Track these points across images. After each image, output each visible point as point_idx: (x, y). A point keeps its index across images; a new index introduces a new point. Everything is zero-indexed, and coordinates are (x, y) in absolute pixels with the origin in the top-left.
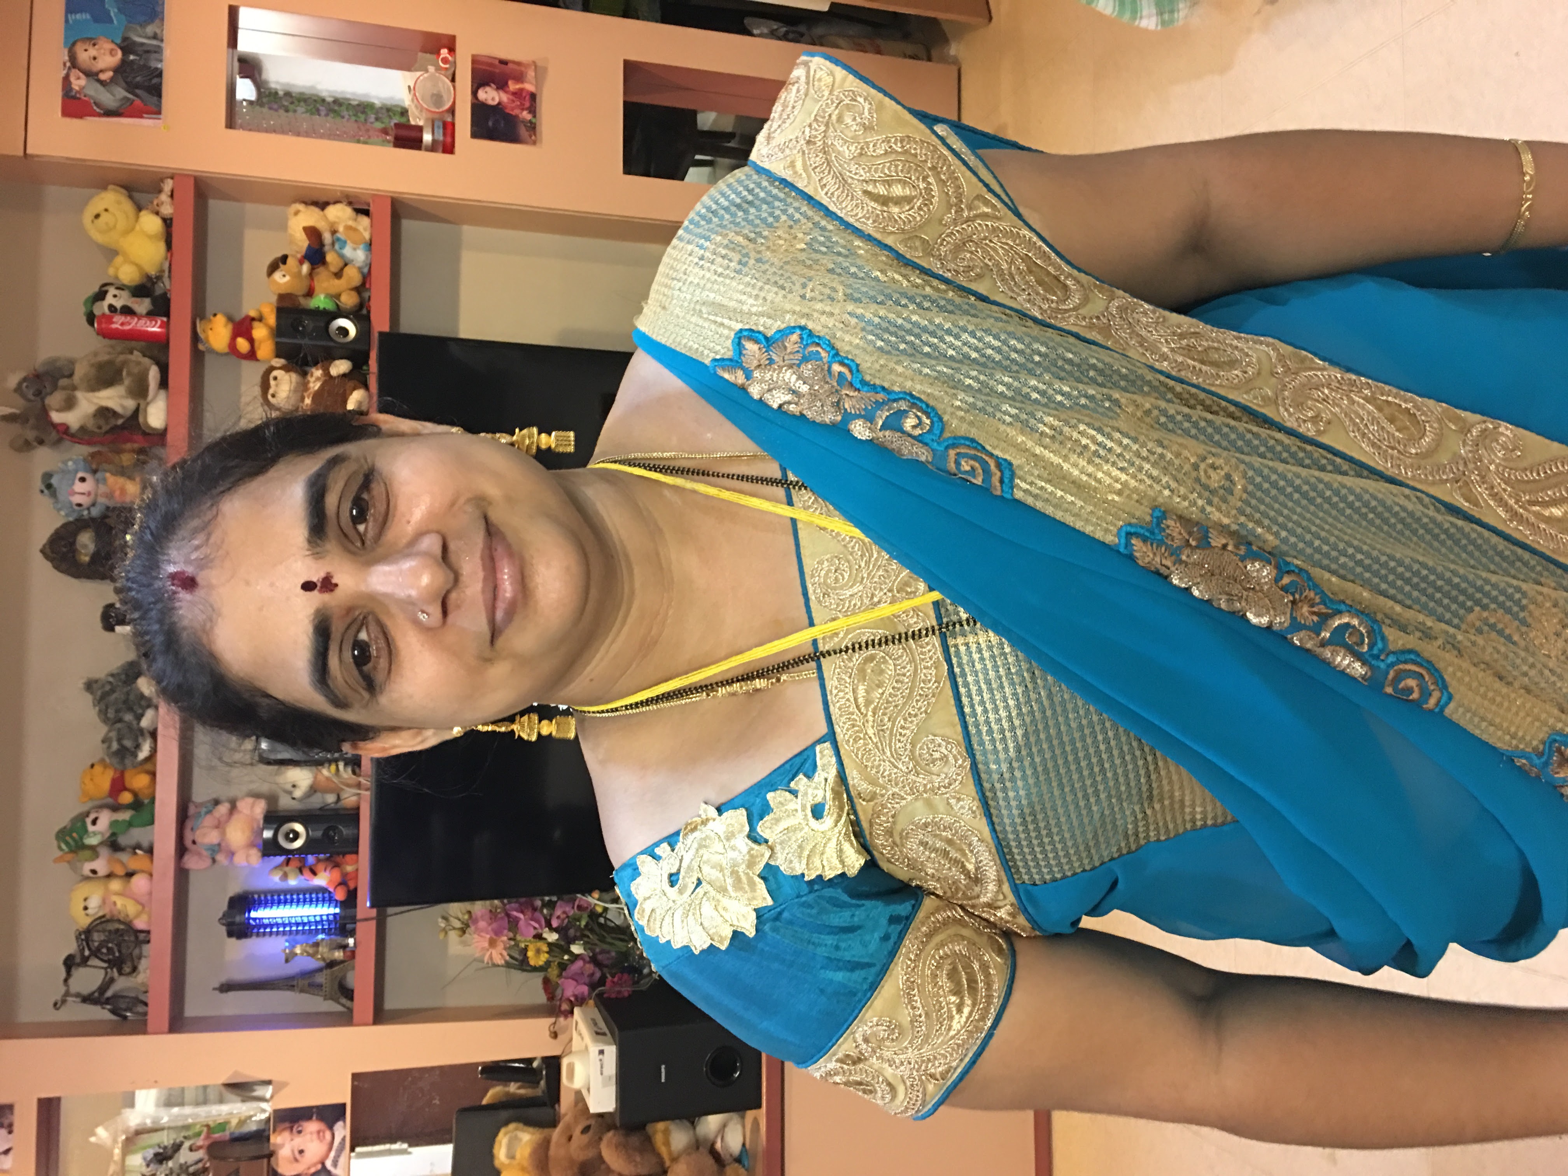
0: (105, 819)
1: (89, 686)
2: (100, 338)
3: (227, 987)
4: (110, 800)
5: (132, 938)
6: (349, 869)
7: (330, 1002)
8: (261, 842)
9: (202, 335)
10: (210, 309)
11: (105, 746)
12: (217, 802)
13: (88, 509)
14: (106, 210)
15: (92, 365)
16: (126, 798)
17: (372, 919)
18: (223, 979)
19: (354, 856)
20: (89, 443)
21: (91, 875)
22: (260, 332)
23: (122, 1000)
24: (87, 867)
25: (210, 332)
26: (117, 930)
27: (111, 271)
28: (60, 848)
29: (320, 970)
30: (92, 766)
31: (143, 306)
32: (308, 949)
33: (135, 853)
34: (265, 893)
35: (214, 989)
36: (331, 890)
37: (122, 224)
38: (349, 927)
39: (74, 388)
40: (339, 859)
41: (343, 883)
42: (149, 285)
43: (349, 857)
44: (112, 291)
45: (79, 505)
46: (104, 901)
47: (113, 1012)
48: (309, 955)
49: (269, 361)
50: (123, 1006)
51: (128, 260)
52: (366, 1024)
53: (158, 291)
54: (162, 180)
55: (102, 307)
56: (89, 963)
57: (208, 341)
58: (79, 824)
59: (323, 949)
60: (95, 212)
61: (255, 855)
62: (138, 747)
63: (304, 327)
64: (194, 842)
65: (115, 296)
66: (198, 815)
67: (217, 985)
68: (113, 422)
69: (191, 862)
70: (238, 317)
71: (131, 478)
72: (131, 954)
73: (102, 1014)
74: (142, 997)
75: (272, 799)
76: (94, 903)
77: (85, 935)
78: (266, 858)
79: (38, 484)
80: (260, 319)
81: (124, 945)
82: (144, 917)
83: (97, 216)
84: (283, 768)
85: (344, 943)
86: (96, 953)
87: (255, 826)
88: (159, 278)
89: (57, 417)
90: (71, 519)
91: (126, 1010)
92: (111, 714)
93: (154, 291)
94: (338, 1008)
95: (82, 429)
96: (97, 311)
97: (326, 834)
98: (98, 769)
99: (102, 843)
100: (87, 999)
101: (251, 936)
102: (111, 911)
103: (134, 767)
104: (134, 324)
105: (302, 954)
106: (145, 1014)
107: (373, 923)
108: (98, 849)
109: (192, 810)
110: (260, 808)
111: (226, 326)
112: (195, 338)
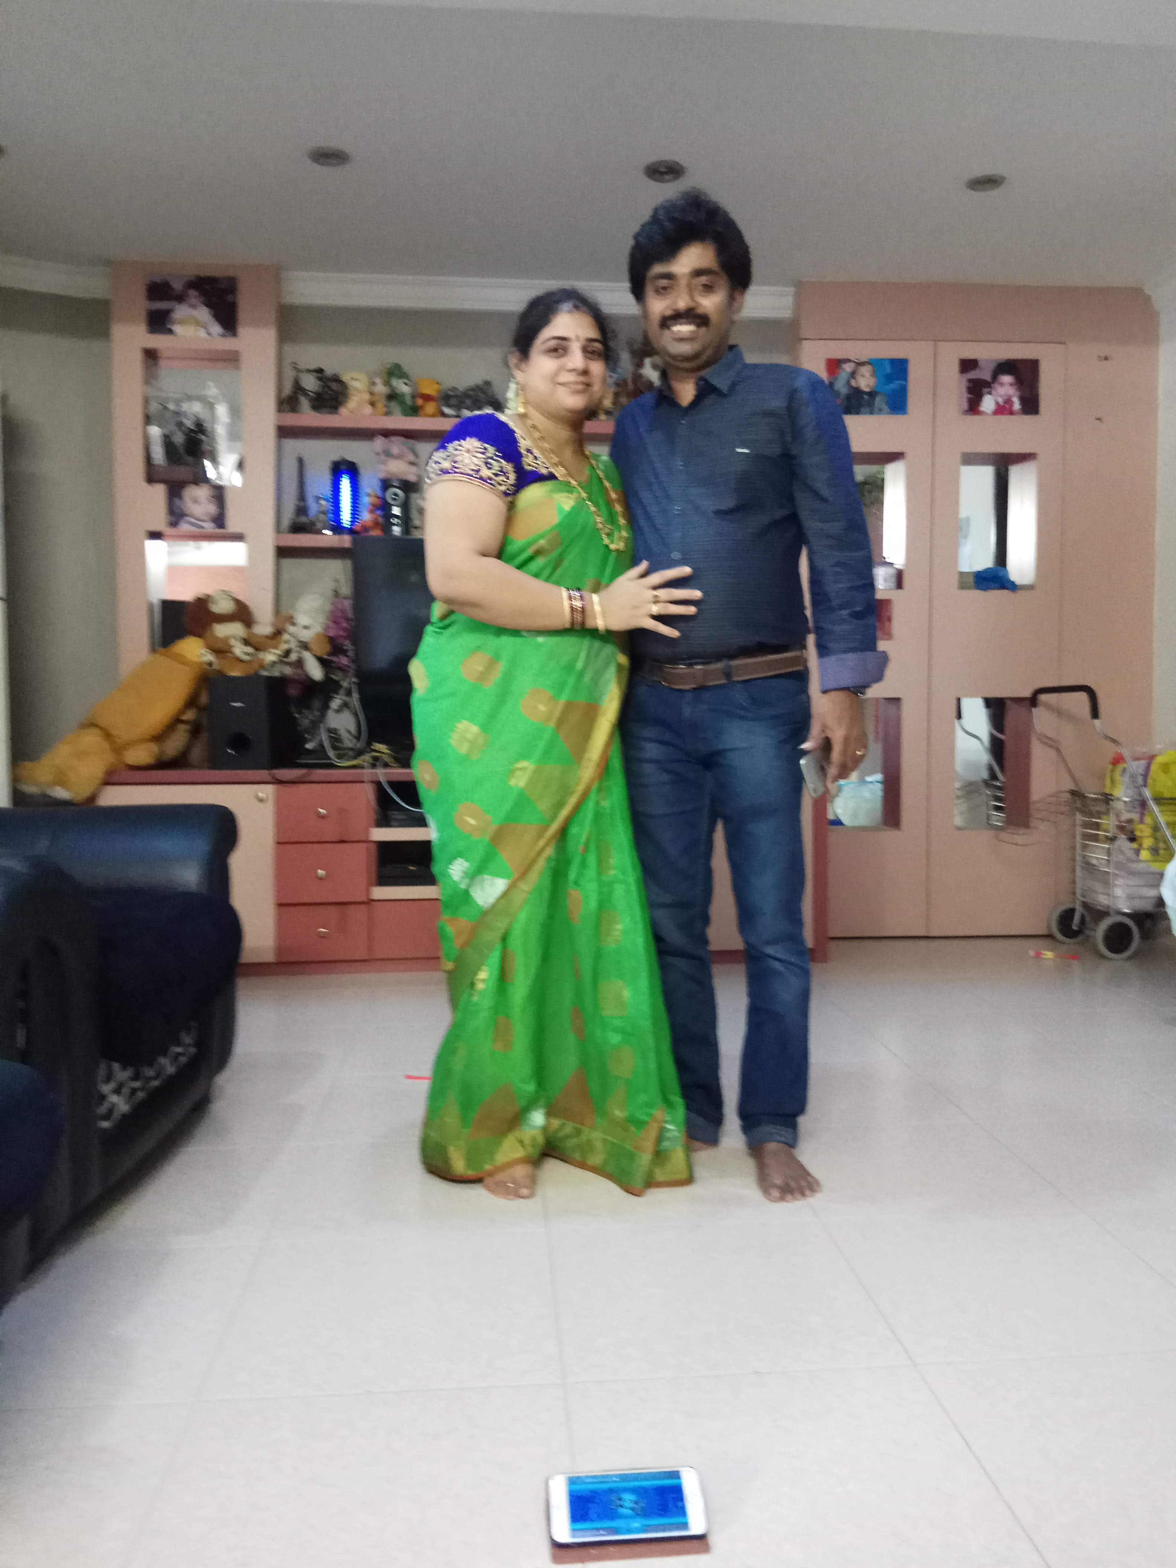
0: (407, 390)
1: (487, 383)
3: (301, 462)
4: (416, 394)
5: (333, 406)
7: (289, 522)
11: (452, 389)
12: (416, 454)
16: (420, 402)
17: (343, 545)
18: (307, 461)
21: (373, 383)
23: (295, 401)
24: (378, 381)
26: (339, 398)
28: (390, 365)
29: (309, 515)
30: (439, 383)
32: (323, 509)
33: (386, 407)
34: (358, 484)
35: (300, 456)
36: (360, 521)
38: (337, 532)
41: (364, 528)
46: (356, 389)
47: (289, 397)
48: (319, 510)
50: (292, 401)
52: (276, 542)
56: (319, 382)
58: (403, 376)
61: (383, 474)
62: (450, 407)
64: (391, 440)
66: (407, 442)
67: (303, 459)
72: (323, 406)
74: (296, 411)
76: (356, 384)
77: (336, 379)
78: (381, 482)
81: (330, 401)
82: (346, 411)
85: (327, 528)
86: (325, 386)
87: (401, 475)
91: (290, 402)
92: (471, 393)
94: (285, 525)
98: (436, 387)
99: (392, 388)
100: (297, 382)
101: (331, 476)
102: (351, 394)
103: (438, 406)
105: (319, 506)
106: (288, 413)
107: (339, 546)
108: (389, 386)
109: (410, 441)
110: (412, 478)
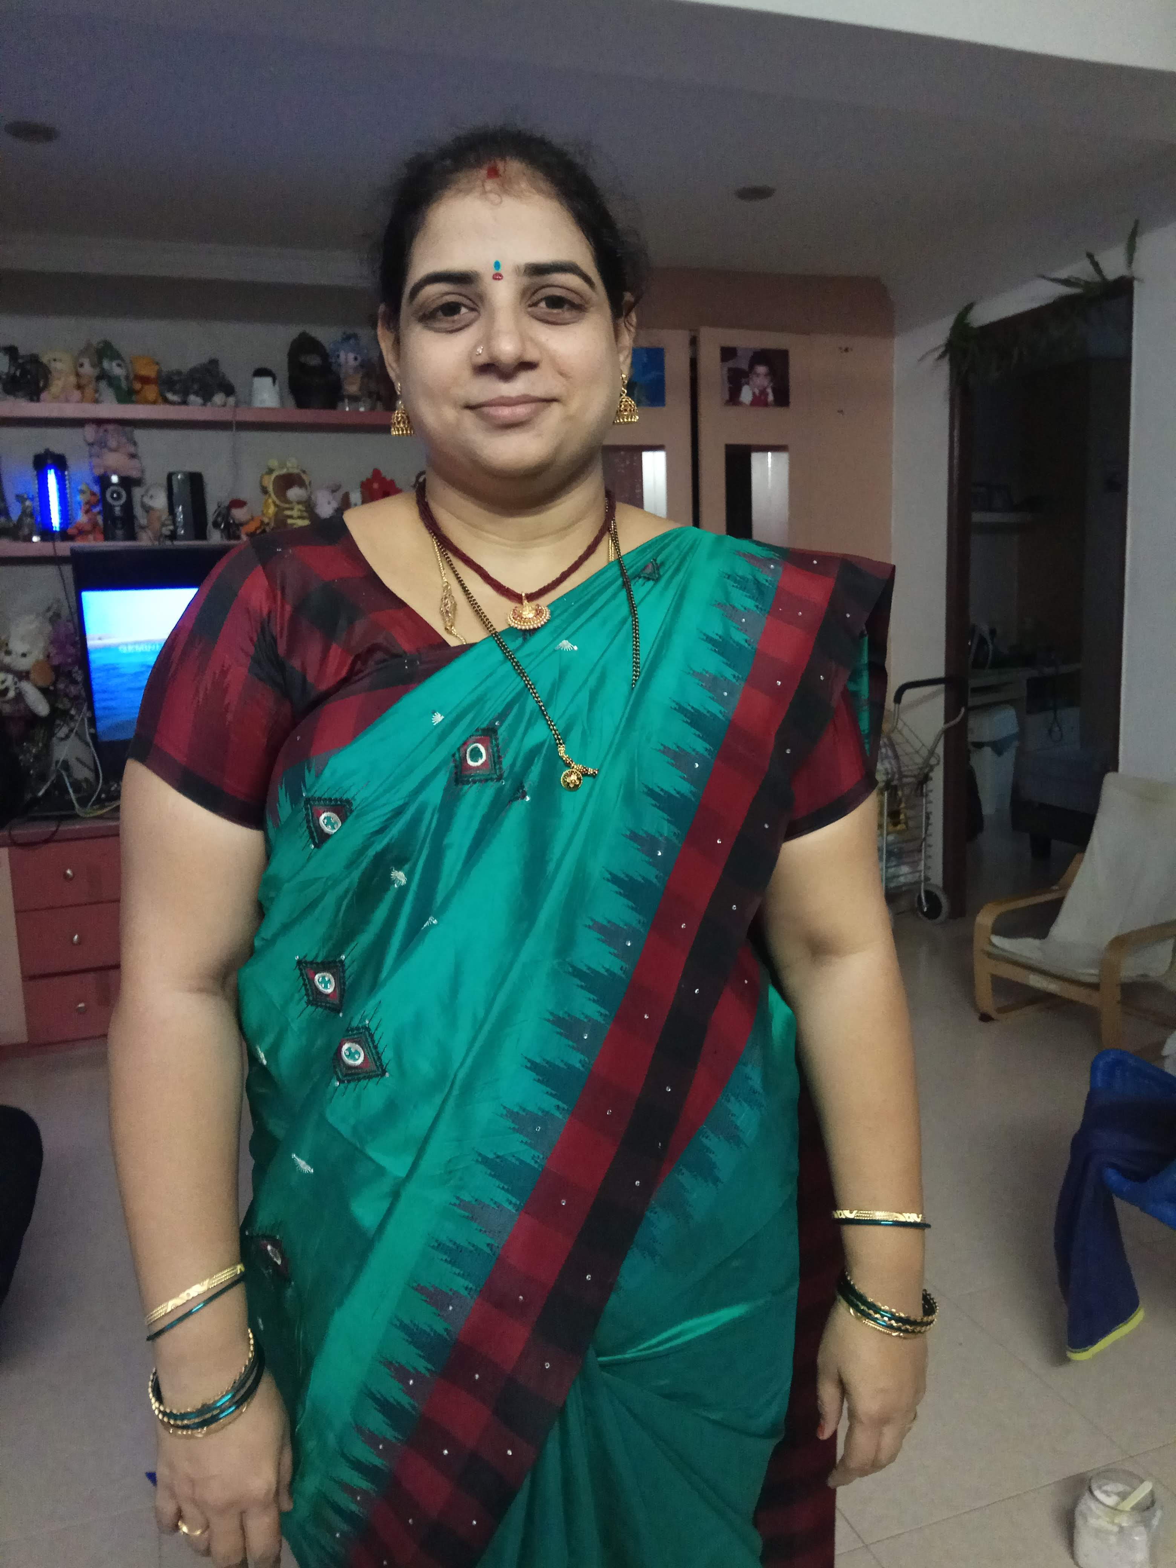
1: (214, 362)
4: (132, 376)
5: (33, 391)
6: (91, 535)
11: (174, 371)
13: (336, 362)
19: (102, 538)
21: (79, 363)
24: (86, 362)
26: (40, 382)
28: (99, 343)
30: (157, 364)
34: (67, 478)
36: (74, 524)
38: (47, 537)
40: (99, 528)
41: (79, 531)
43: (101, 536)
45: (338, 356)
46: (59, 371)
56: (12, 364)
62: (175, 393)
71: (360, 389)
72: (19, 390)
76: (59, 365)
79: (350, 331)
81: (28, 385)
82: (50, 398)
84: (167, 489)
85: (34, 534)
86: (20, 367)
90: (328, 351)
92: (196, 375)
99: (103, 369)
101: (33, 470)
102: (53, 377)
109: (128, 429)
110: (134, 474)
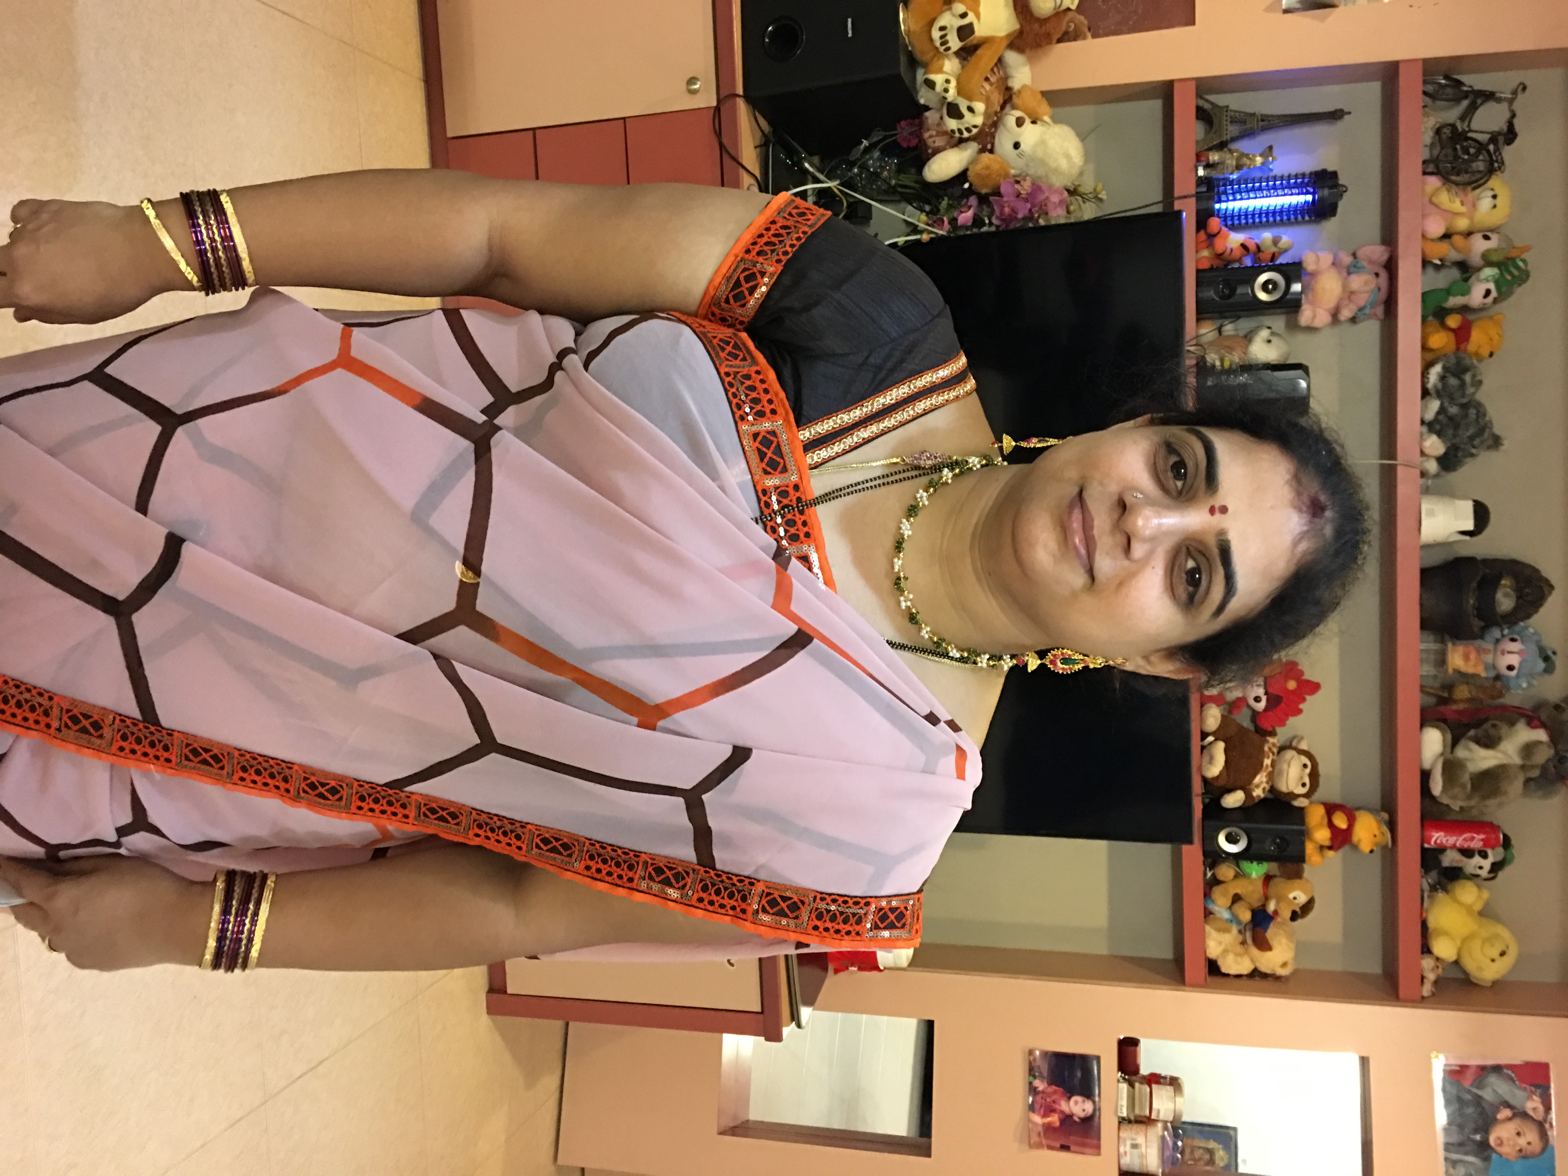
0: (1476, 297)
1: (1496, 442)
2: (1495, 822)
3: (1336, 115)
4: (1469, 318)
5: (1441, 165)
6: (1205, 253)
7: (1221, 104)
8: (1304, 278)
9: (1385, 829)
10: (1377, 859)
11: (1479, 378)
12: (1353, 320)
13: (1503, 636)
14: (1493, 960)
15: (1505, 793)
17: (1180, 198)
18: (1340, 125)
19: (1201, 267)
20: (1504, 708)
21: (1489, 234)
22: (1322, 835)
23: (1450, 97)
25: (1377, 833)
26: (1458, 174)
27: (1486, 895)
28: (1525, 262)
29: (1234, 140)
30: (1491, 355)
31: (1450, 859)
32: (1248, 162)
33: (1441, 260)
34: (1297, 222)
35: (1349, 113)
36: (1224, 229)
37: (1476, 945)
38: (1204, 189)
39: (1523, 767)
40: (1217, 263)
41: (1212, 237)
42: (1444, 881)
43: (1205, 265)
44: (1484, 873)
45: (1513, 640)
46: (1474, 206)
47: (1460, 83)
48: (1247, 156)
49: (1311, 803)
50: (1449, 90)
51: (1469, 909)
52: (1181, 80)
53: (1434, 874)
54: (1433, 994)
55: (1494, 855)
56: (1488, 136)
57: (1379, 822)
58: (1504, 289)
59: (1231, 162)
60: (1505, 958)
61: (1310, 264)
62: (1442, 378)
63: (1274, 842)
64: (1377, 275)
65: (1481, 868)
66: (1373, 305)
67: (1346, 117)
68: (1480, 732)
69: (1379, 253)
70: (1346, 848)
71: (1458, 672)
72: (1442, 148)
73: (1473, 81)
74: (1428, 100)
75: (1293, 326)
76: (1486, 203)
77: (1494, 167)
78: (1297, 260)
79: (1558, 660)
80: (1322, 848)
81: (1451, 158)
82: (1429, 189)
83: (1503, 954)
84: (1281, 362)
85: (1209, 170)
86: (1481, 147)
87: (1310, 296)
88: (1433, 888)
89: (1541, 735)
90: (1522, 624)
91: (1446, 85)
92: (1472, 412)
93: (1439, 873)
94: (1212, 98)
95: (1512, 724)
96: (1500, 850)
97: (1233, 291)
99: (1479, 269)
100: (1489, 96)
101: (1311, 173)
102: (1466, 195)
103: (1445, 355)
104: (1460, 840)
105: (1255, 156)
106: (1425, 82)
107: (1177, 192)
108: (1481, 263)
110: (1306, 316)
111: (1359, 841)
112: (1392, 825)
